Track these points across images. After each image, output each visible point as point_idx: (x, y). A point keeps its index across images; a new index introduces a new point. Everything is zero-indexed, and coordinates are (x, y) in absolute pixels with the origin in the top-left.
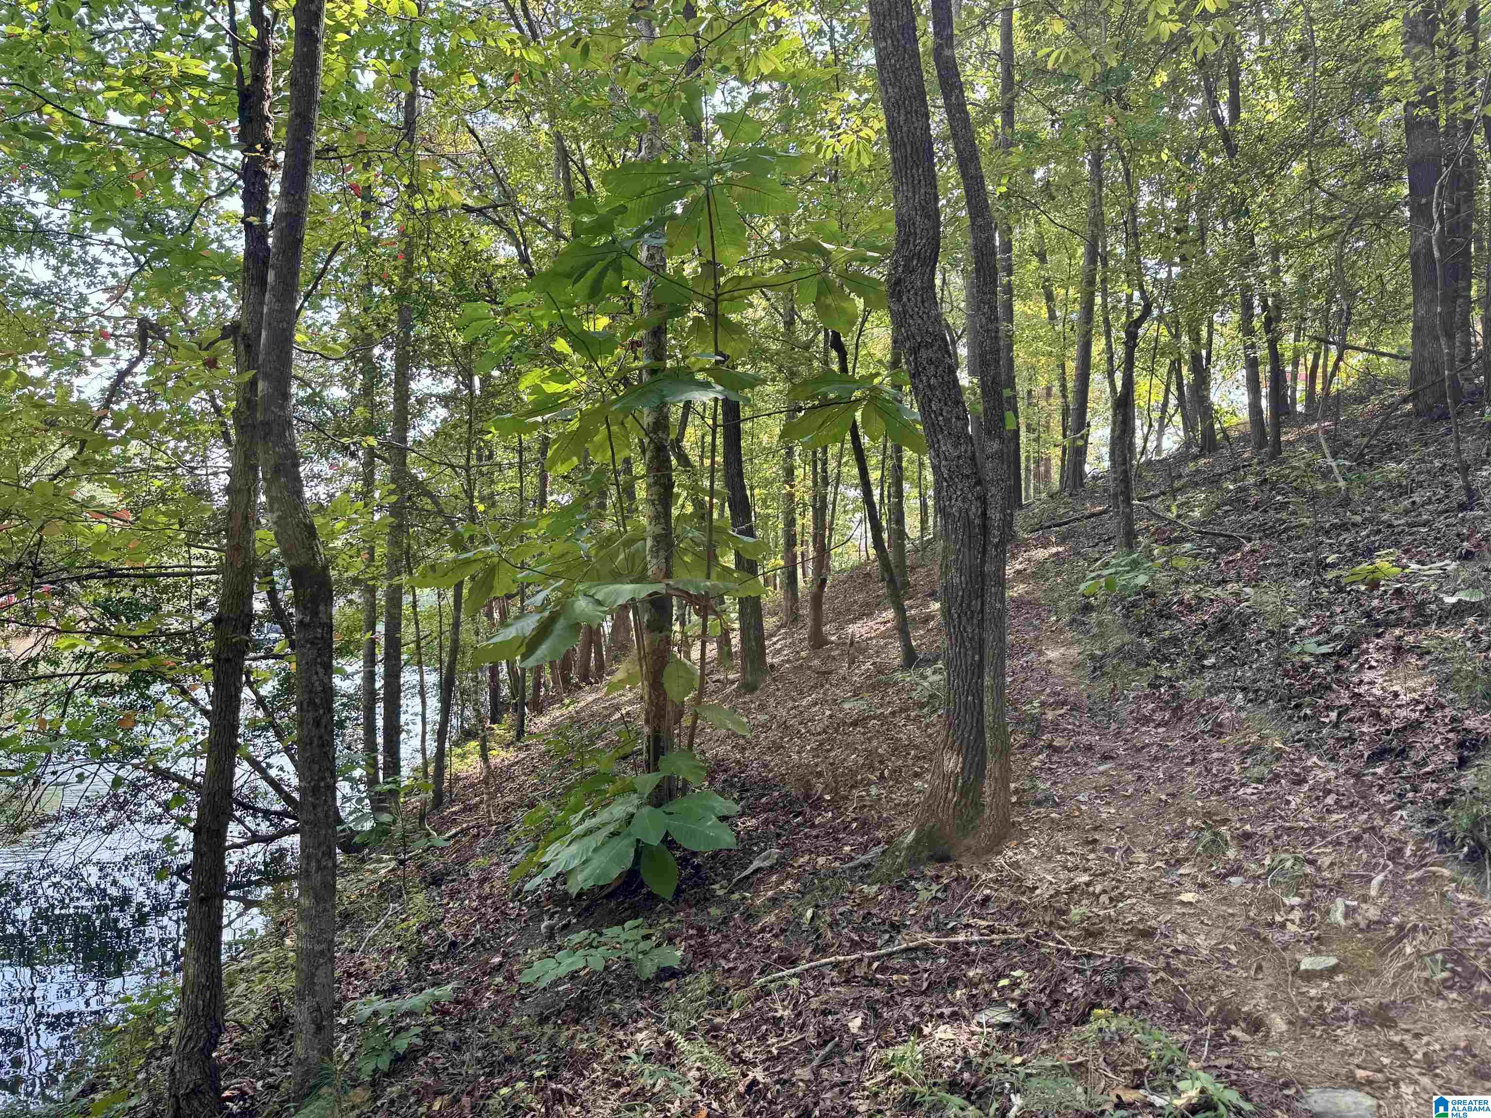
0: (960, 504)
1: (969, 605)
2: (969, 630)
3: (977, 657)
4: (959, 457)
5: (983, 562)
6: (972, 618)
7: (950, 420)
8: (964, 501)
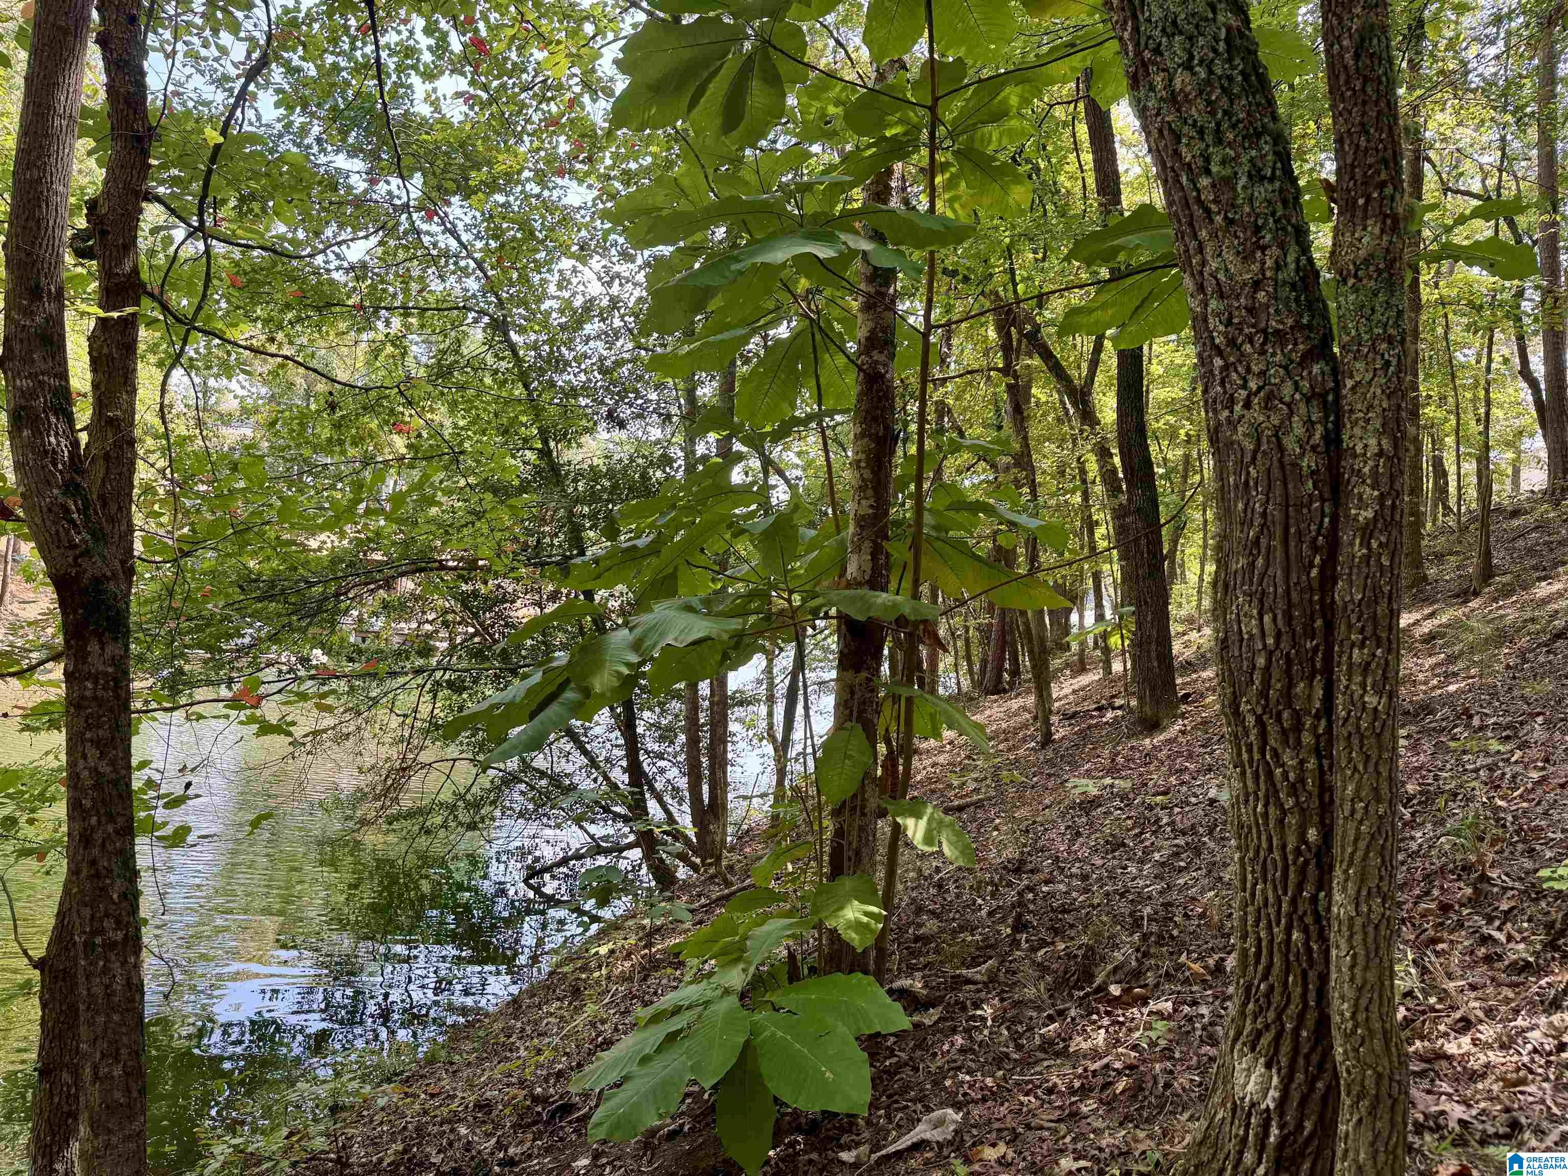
0: (1256, 414)
1: (1287, 695)
2: (1288, 758)
3: (1312, 834)
4: (1257, 285)
5: (1328, 578)
6: (1298, 727)
7: (1229, 182)
8: (1267, 405)
